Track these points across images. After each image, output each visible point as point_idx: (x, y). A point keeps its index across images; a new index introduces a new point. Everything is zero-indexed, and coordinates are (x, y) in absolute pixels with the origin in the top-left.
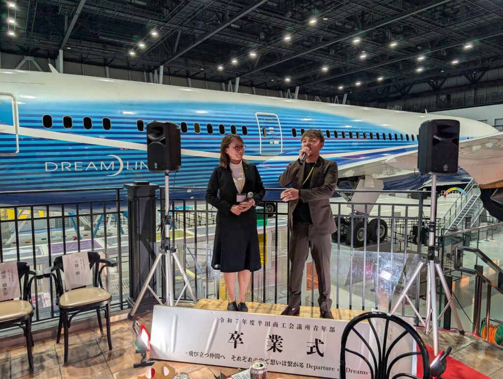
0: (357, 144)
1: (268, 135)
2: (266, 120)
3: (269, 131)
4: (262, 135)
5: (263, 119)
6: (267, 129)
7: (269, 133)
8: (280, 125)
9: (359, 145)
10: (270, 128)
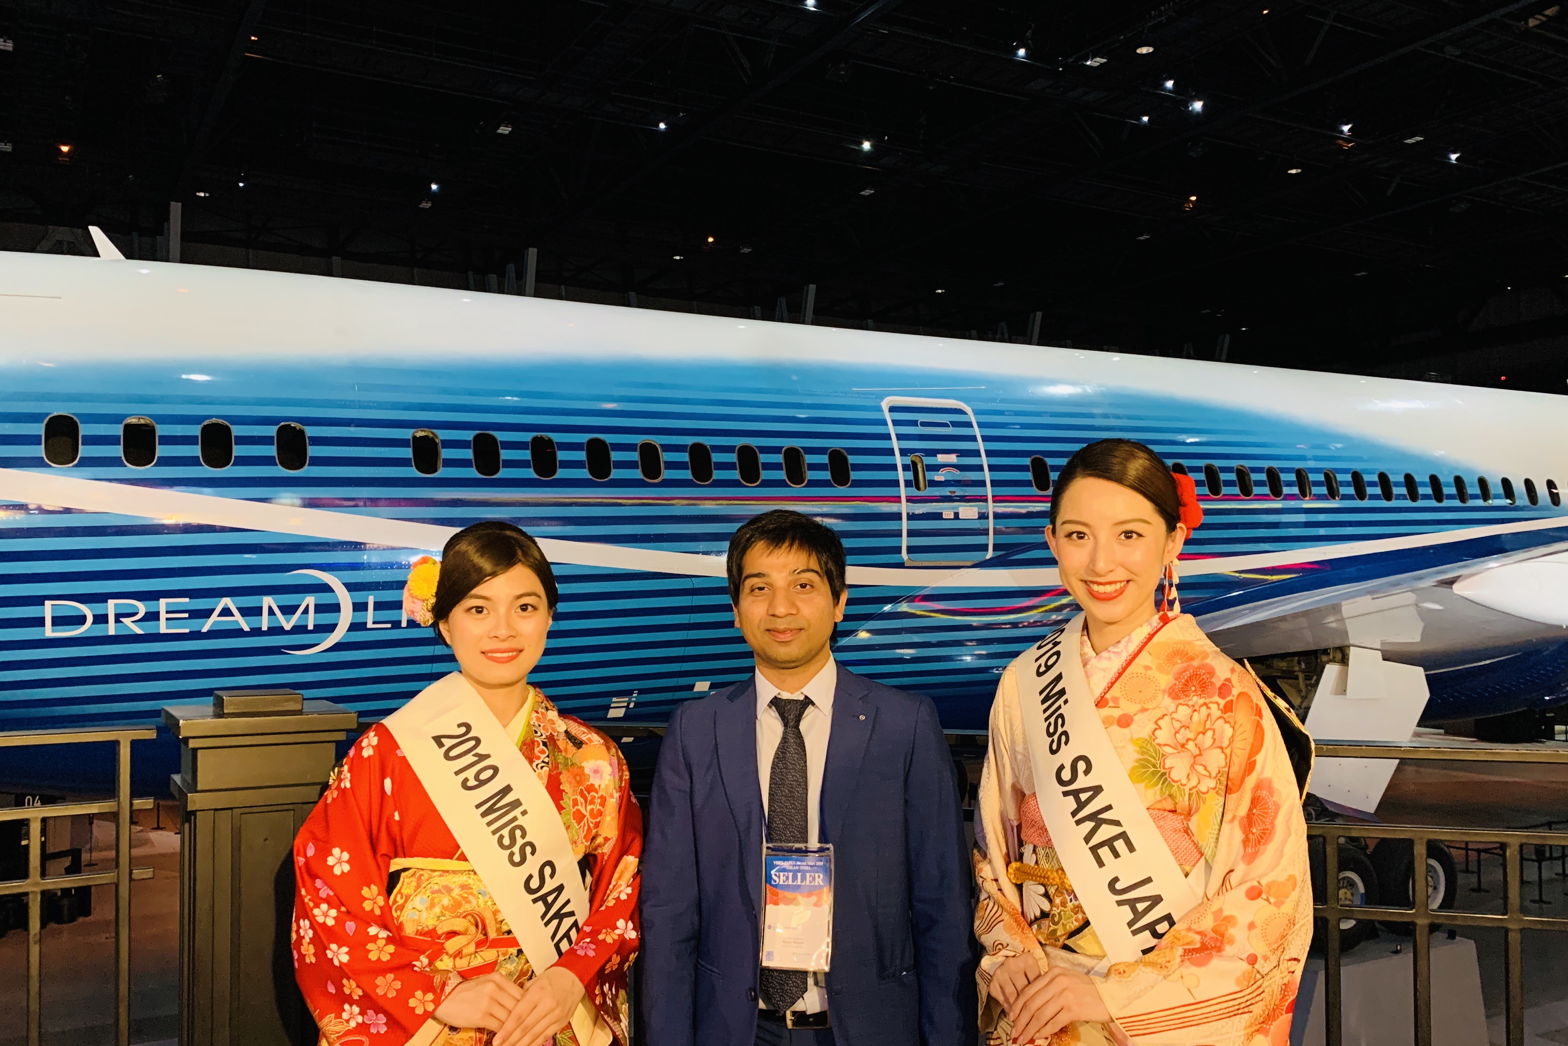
0: (1302, 518)
1: (933, 484)
2: (924, 424)
3: (937, 468)
4: (908, 484)
5: (914, 423)
6: (928, 460)
7: (939, 477)
8: (981, 446)
9: (1308, 525)
10: (941, 458)
